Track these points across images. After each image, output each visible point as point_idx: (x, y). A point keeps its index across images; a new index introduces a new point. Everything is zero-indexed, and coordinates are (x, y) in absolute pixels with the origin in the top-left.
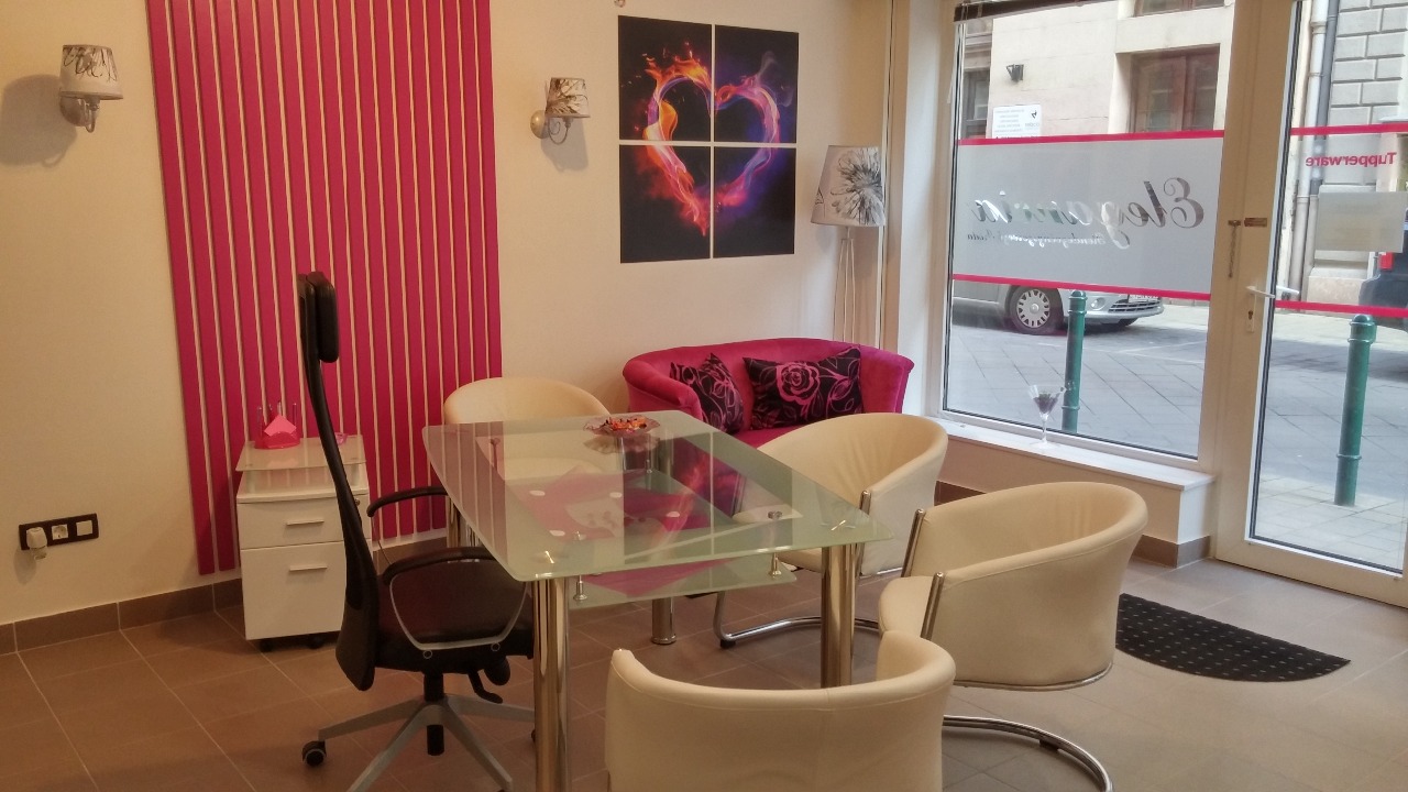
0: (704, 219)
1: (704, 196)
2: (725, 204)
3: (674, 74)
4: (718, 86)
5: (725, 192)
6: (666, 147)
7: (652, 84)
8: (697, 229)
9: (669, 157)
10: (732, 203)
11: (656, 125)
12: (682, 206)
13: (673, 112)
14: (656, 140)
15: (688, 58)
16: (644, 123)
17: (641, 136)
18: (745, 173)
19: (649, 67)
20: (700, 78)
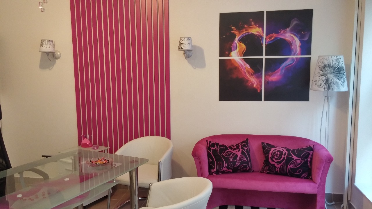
0: (259, 86)
1: (259, 77)
2: (270, 81)
3: (245, 32)
4: (267, 35)
5: (270, 76)
6: (240, 59)
7: (234, 36)
8: (255, 90)
9: (242, 63)
10: (274, 80)
11: (235, 51)
12: (248, 81)
13: (244, 46)
14: (236, 56)
15: (252, 25)
16: (230, 50)
17: (229, 55)
18: (281, 68)
19: (233, 30)
20: (258, 32)
